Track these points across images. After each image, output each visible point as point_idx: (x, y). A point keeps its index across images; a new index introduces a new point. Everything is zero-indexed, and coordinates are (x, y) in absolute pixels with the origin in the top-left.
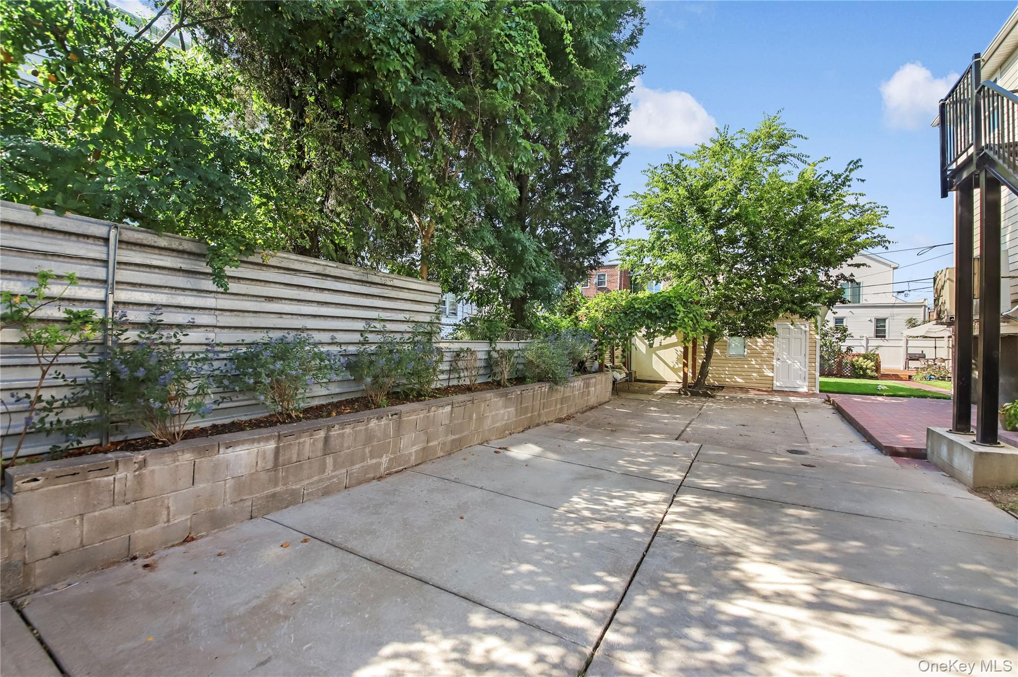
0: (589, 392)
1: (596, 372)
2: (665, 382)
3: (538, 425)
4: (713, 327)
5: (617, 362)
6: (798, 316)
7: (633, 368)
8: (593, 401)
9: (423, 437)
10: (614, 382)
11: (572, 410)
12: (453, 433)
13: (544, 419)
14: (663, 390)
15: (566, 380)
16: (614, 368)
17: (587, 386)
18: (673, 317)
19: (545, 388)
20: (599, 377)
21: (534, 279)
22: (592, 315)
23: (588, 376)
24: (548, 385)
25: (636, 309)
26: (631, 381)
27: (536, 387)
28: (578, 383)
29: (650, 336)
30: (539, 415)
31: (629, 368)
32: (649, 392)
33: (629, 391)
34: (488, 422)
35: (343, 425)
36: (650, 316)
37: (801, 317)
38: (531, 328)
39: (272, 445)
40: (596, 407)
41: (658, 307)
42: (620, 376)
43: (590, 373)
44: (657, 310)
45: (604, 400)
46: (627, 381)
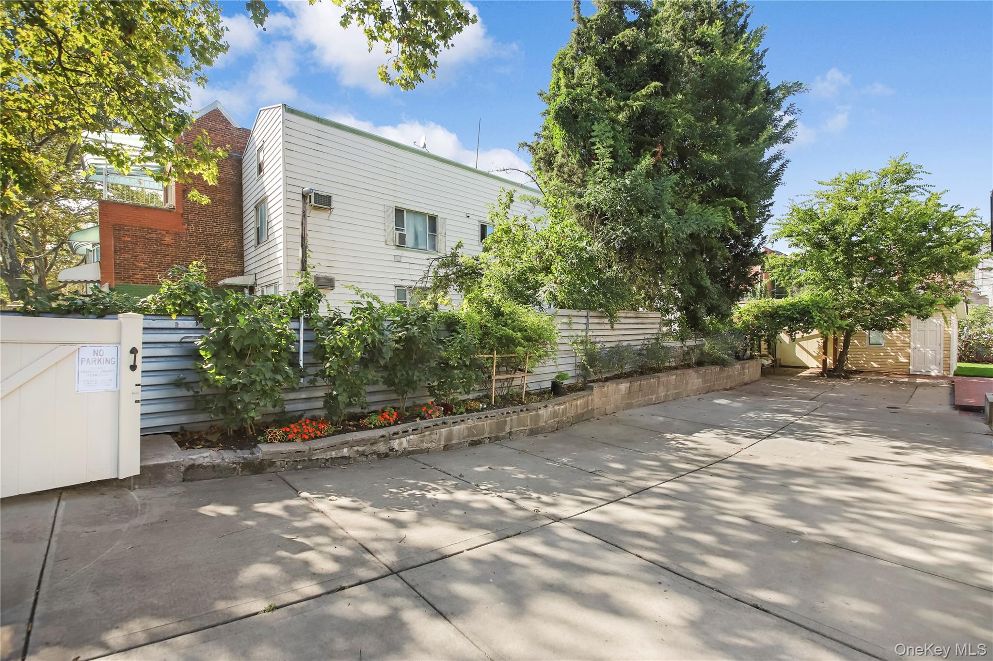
0: (744, 373)
1: (748, 359)
2: (808, 368)
3: (713, 391)
4: (846, 325)
5: (764, 352)
6: (915, 317)
7: (778, 356)
8: (747, 379)
9: (666, 390)
10: (763, 365)
11: (733, 384)
12: (676, 389)
13: (716, 388)
14: (805, 373)
15: (732, 365)
16: (761, 356)
17: (743, 368)
18: (811, 320)
19: (718, 369)
20: (752, 363)
21: (712, 305)
22: (744, 318)
23: (743, 362)
24: (719, 367)
25: (780, 315)
26: (776, 367)
27: (713, 368)
28: (738, 366)
29: (791, 332)
30: (714, 385)
31: (774, 355)
32: (792, 375)
33: (774, 374)
34: (690, 386)
35: (644, 380)
36: (792, 319)
37: (918, 318)
38: (703, 330)
39: (628, 385)
40: (750, 384)
41: (798, 313)
42: (767, 362)
43: (743, 360)
44: (797, 315)
45: (755, 379)
46: (772, 366)
